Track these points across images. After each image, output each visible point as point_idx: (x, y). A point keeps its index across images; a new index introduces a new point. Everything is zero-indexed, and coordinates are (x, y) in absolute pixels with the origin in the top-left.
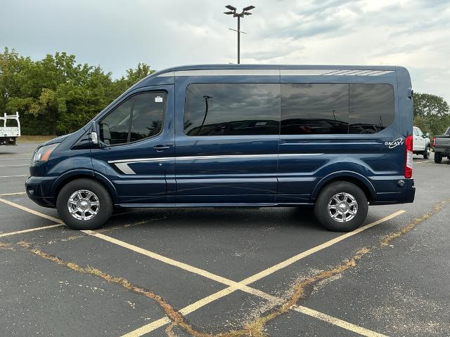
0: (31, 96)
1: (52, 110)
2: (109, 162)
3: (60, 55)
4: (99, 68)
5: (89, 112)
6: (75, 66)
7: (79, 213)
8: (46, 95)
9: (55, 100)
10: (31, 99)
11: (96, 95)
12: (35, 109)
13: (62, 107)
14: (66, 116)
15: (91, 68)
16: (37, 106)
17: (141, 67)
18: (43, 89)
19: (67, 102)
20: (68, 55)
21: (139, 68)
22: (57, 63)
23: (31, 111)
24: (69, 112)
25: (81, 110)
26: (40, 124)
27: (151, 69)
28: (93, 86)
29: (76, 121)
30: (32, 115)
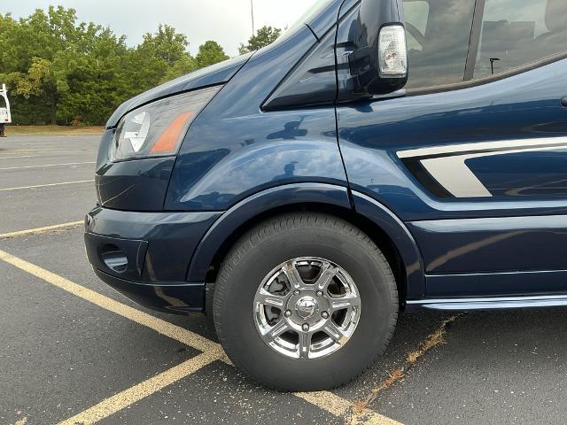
0: (18, 69)
1: (49, 88)
2: (402, 154)
3: (56, 10)
4: (108, 31)
5: (100, 91)
6: (77, 25)
7: (291, 336)
8: (39, 67)
9: (52, 74)
10: (18, 73)
11: (108, 67)
12: (25, 88)
13: (62, 85)
14: (70, 97)
15: (99, 28)
16: (27, 83)
17: (163, 30)
18: (35, 58)
19: (70, 78)
20: (66, 9)
21: (161, 31)
22: (52, 22)
23: (19, 91)
24: (72, 91)
25: (89, 88)
26: (32, 109)
27: (176, 32)
28: (104, 53)
29: (83, 103)
30: (21, 96)
